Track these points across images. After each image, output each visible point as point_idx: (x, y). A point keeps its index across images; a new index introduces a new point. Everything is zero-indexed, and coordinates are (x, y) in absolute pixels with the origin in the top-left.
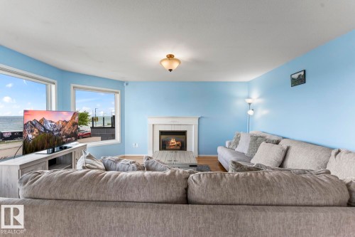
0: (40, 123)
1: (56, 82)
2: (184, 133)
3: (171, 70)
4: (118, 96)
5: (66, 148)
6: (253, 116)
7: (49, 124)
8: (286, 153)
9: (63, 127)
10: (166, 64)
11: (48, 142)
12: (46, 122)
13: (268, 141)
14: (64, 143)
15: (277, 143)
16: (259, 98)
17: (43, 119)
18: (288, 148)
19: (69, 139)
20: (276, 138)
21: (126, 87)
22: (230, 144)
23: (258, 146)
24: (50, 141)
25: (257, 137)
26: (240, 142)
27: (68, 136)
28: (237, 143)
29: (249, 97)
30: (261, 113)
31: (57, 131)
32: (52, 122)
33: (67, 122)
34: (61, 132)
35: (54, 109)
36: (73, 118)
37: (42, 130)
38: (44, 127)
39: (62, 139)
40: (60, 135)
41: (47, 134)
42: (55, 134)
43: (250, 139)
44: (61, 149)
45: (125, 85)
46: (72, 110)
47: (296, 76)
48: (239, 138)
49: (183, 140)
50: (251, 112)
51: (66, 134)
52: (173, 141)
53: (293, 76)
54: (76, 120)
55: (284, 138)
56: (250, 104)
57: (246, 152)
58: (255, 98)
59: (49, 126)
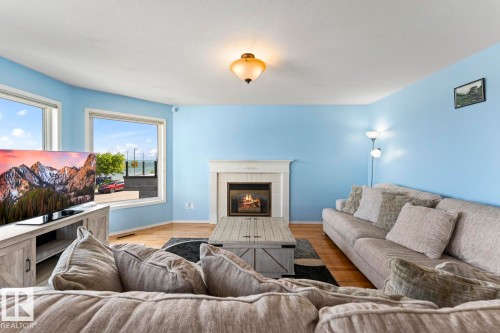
0: (32, 171)
1: (58, 103)
2: (266, 187)
3: (248, 81)
4: (162, 128)
5: (72, 213)
6: (379, 159)
7: (48, 172)
8: (456, 225)
9: (71, 177)
10: (240, 71)
11: (46, 203)
12: (42, 169)
13: (416, 203)
14: (73, 204)
15: (433, 205)
16: (388, 130)
17: (38, 165)
18: (460, 216)
19: (80, 197)
20: (429, 197)
21: (175, 114)
22: (344, 205)
23: (398, 211)
24: (49, 200)
25: (393, 195)
26: (362, 202)
27: (79, 193)
28: (356, 205)
29: (370, 129)
30: (394, 154)
31: (60, 184)
32: (52, 169)
33: (77, 170)
34: (68, 187)
35: (55, 148)
36: (88, 162)
37: (36, 182)
38: (38, 178)
39: (70, 197)
40: (65, 191)
41: (45, 189)
42: (58, 189)
43: (380, 199)
44: (65, 214)
45: (173, 110)
46: (87, 150)
47: (465, 90)
48: (359, 196)
49: (265, 198)
50: (376, 153)
51: (75, 190)
52: (248, 198)
53: (459, 91)
54: (93, 166)
55: (443, 197)
56: (373, 140)
57: (374, 219)
58: (381, 130)
59: (47, 177)
